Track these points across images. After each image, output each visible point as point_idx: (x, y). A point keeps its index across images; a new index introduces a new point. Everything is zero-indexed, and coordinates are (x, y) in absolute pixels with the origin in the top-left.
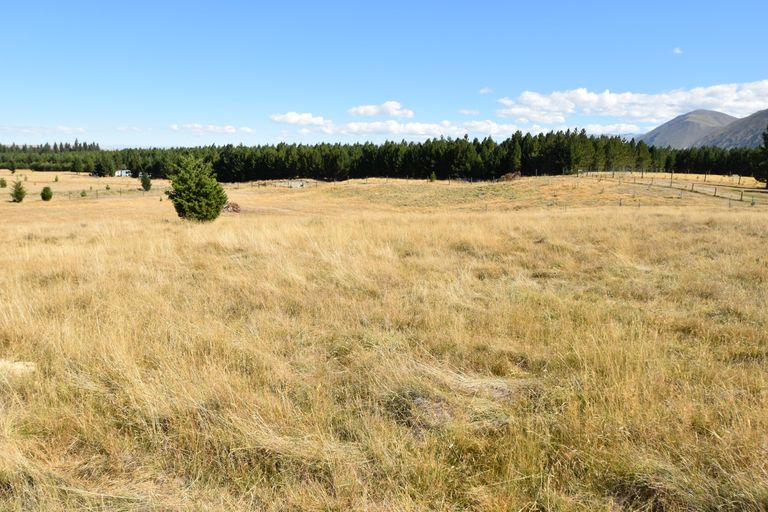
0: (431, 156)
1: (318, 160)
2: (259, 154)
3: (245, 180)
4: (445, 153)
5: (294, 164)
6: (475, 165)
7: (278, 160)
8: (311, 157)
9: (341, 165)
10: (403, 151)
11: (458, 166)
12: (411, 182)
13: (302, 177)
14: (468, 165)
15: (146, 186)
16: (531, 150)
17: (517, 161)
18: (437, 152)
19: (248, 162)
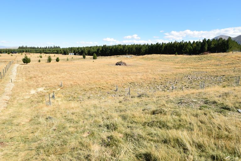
0: (174, 47)
1: (134, 49)
2: (114, 47)
3: (111, 55)
4: (179, 46)
5: (126, 50)
6: (190, 49)
7: (121, 49)
8: (132, 48)
9: (142, 50)
10: (164, 45)
11: (184, 50)
12: (169, 55)
13: (129, 54)
14: (188, 50)
15: (84, 57)
16: (211, 44)
17: (206, 48)
18: (176, 46)
19: (111, 50)
